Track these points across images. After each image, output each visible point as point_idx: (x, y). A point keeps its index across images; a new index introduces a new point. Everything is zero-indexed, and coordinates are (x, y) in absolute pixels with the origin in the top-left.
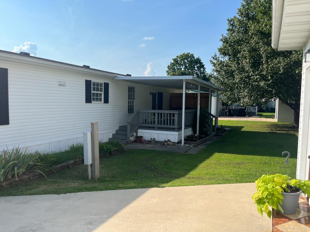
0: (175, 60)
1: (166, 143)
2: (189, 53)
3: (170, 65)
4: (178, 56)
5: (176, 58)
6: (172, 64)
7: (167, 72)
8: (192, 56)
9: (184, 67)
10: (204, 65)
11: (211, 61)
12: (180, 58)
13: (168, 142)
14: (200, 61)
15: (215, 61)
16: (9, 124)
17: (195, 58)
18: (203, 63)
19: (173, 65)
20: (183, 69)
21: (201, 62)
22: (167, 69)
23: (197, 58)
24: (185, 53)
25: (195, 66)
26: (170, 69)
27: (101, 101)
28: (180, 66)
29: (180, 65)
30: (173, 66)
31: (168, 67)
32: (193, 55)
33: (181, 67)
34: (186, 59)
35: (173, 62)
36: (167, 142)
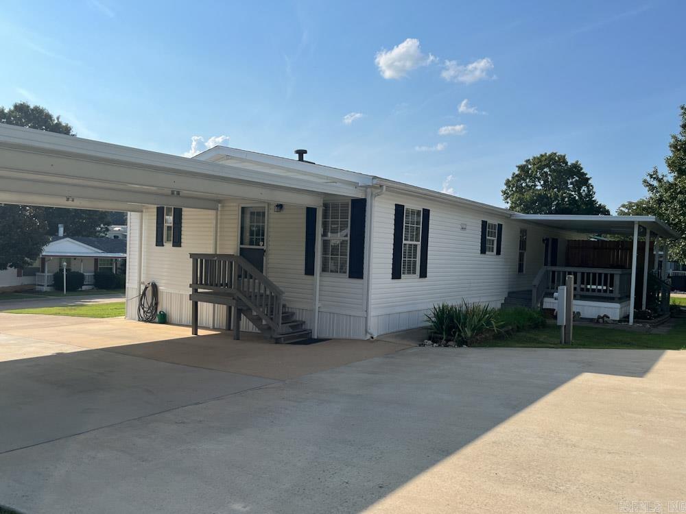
0: (521, 168)
1: (601, 320)
2: (555, 154)
3: (510, 179)
4: (529, 160)
5: (525, 163)
6: (517, 176)
7: (504, 193)
8: (563, 159)
9: (542, 182)
10: (588, 179)
11: (645, 181)
12: (534, 164)
13: (605, 318)
14: (579, 171)
15: (655, 183)
16: (426, 277)
17: (569, 164)
18: (586, 174)
19: (518, 178)
20: (539, 187)
21: (583, 173)
22: (504, 188)
23: (572, 164)
24: (546, 154)
25: (569, 181)
26: (510, 186)
27: (492, 251)
28: (534, 182)
29: (534, 178)
30: (518, 181)
31: (506, 184)
32: (564, 156)
33: (537, 183)
34: (548, 166)
35: (517, 172)
36: (603, 318)
